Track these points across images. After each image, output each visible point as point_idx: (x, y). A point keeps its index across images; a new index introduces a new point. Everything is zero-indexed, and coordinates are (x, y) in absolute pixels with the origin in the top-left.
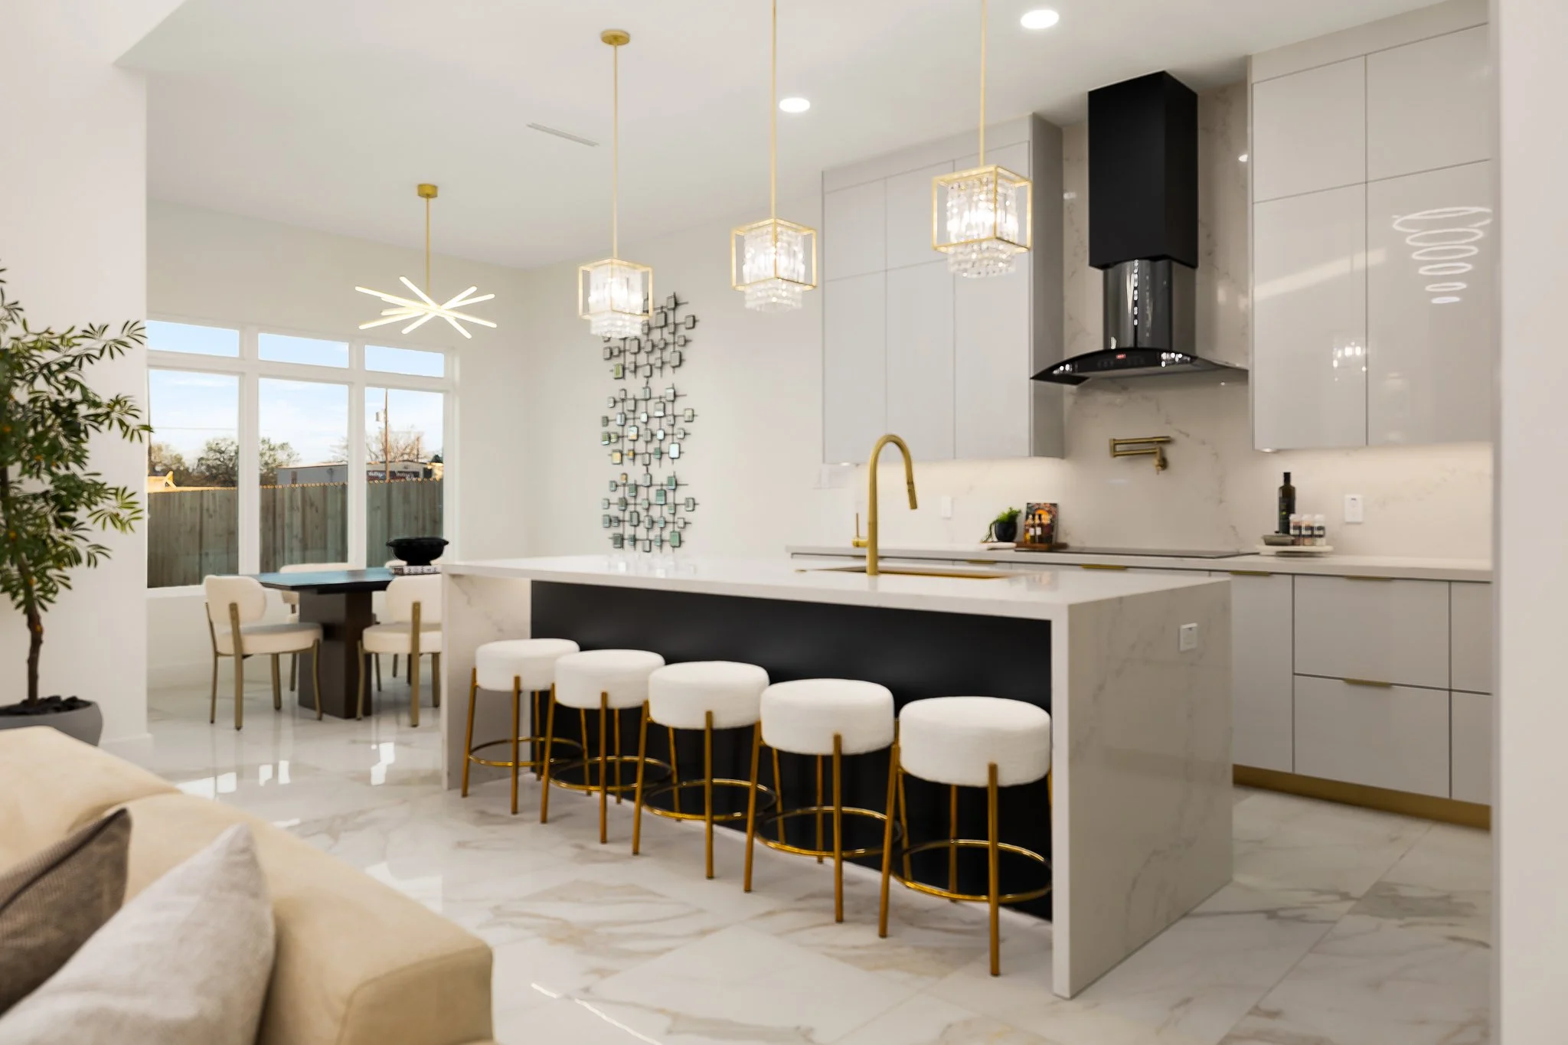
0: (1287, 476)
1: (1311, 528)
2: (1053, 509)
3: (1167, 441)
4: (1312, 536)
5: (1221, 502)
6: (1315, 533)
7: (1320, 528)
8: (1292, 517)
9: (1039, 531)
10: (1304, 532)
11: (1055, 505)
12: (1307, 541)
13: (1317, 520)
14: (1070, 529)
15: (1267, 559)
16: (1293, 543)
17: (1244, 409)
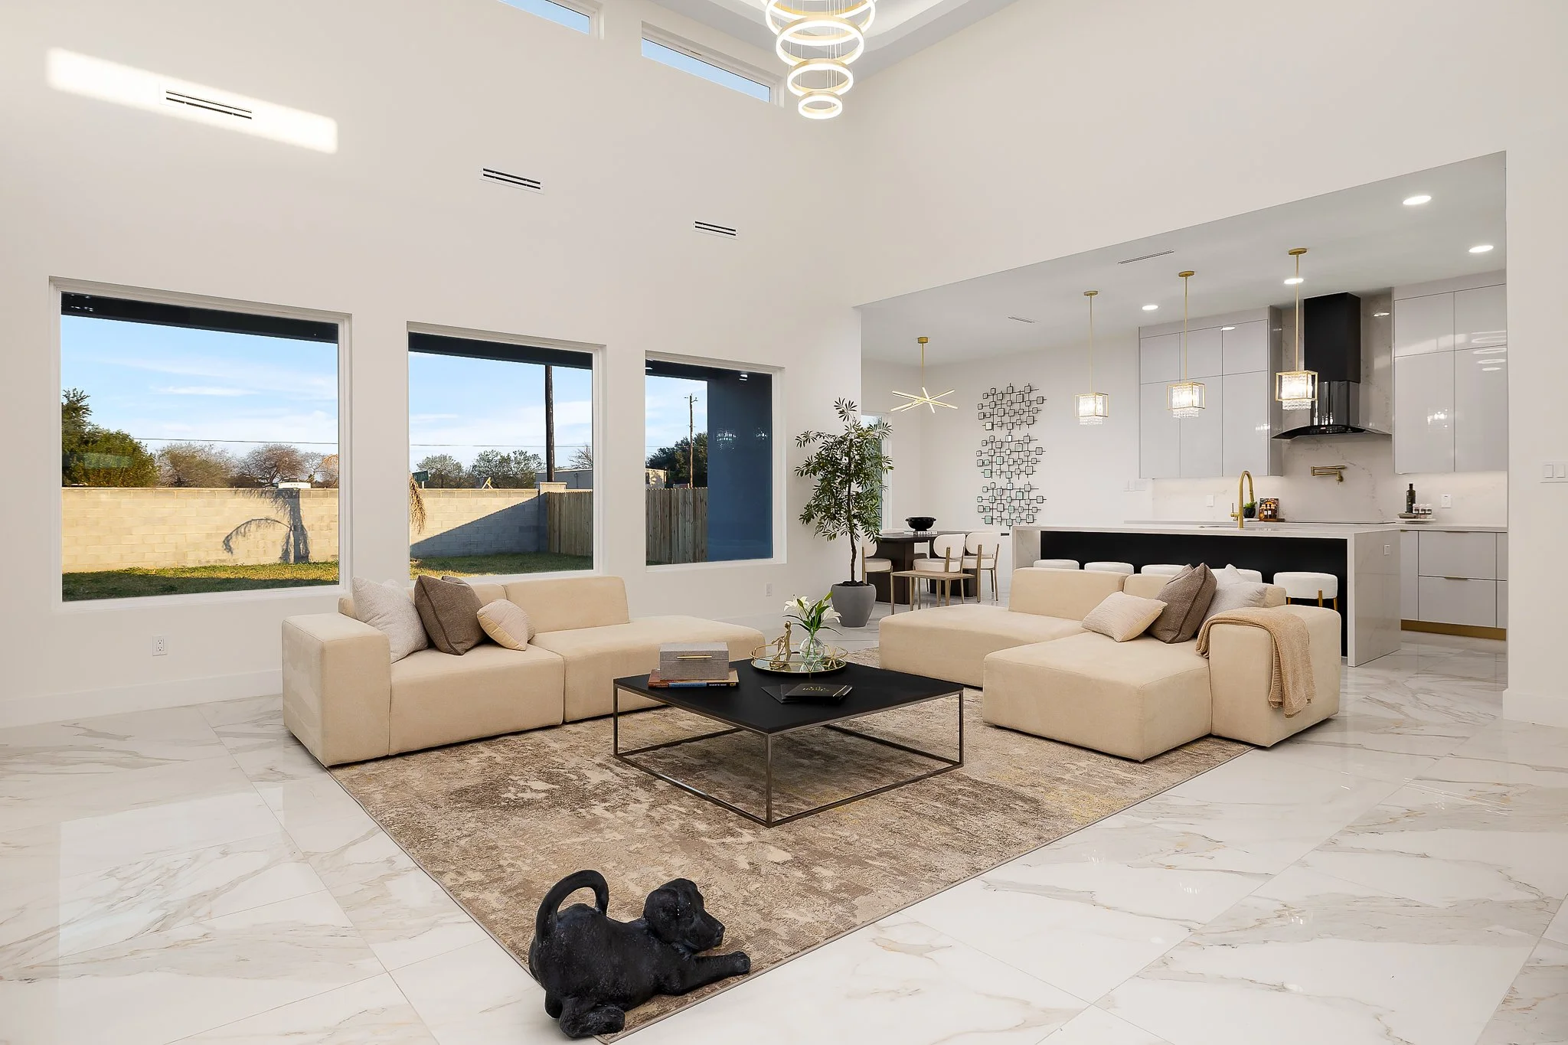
0: (1411, 485)
1: (1425, 510)
2: (1276, 501)
3: (1344, 468)
4: (1425, 514)
5: (1374, 497)
6: (1426, 512)
7: (1429, 510)
8: (1414, 505)
9: (1270, 513)
10: (1420, 512)
11: (1277, 499)
12: (1422, 516)
13: (1428, 506)
14: (1284, 510)
15: (1401, 523)
16: (1415, 517)
17: (1391, 453)
